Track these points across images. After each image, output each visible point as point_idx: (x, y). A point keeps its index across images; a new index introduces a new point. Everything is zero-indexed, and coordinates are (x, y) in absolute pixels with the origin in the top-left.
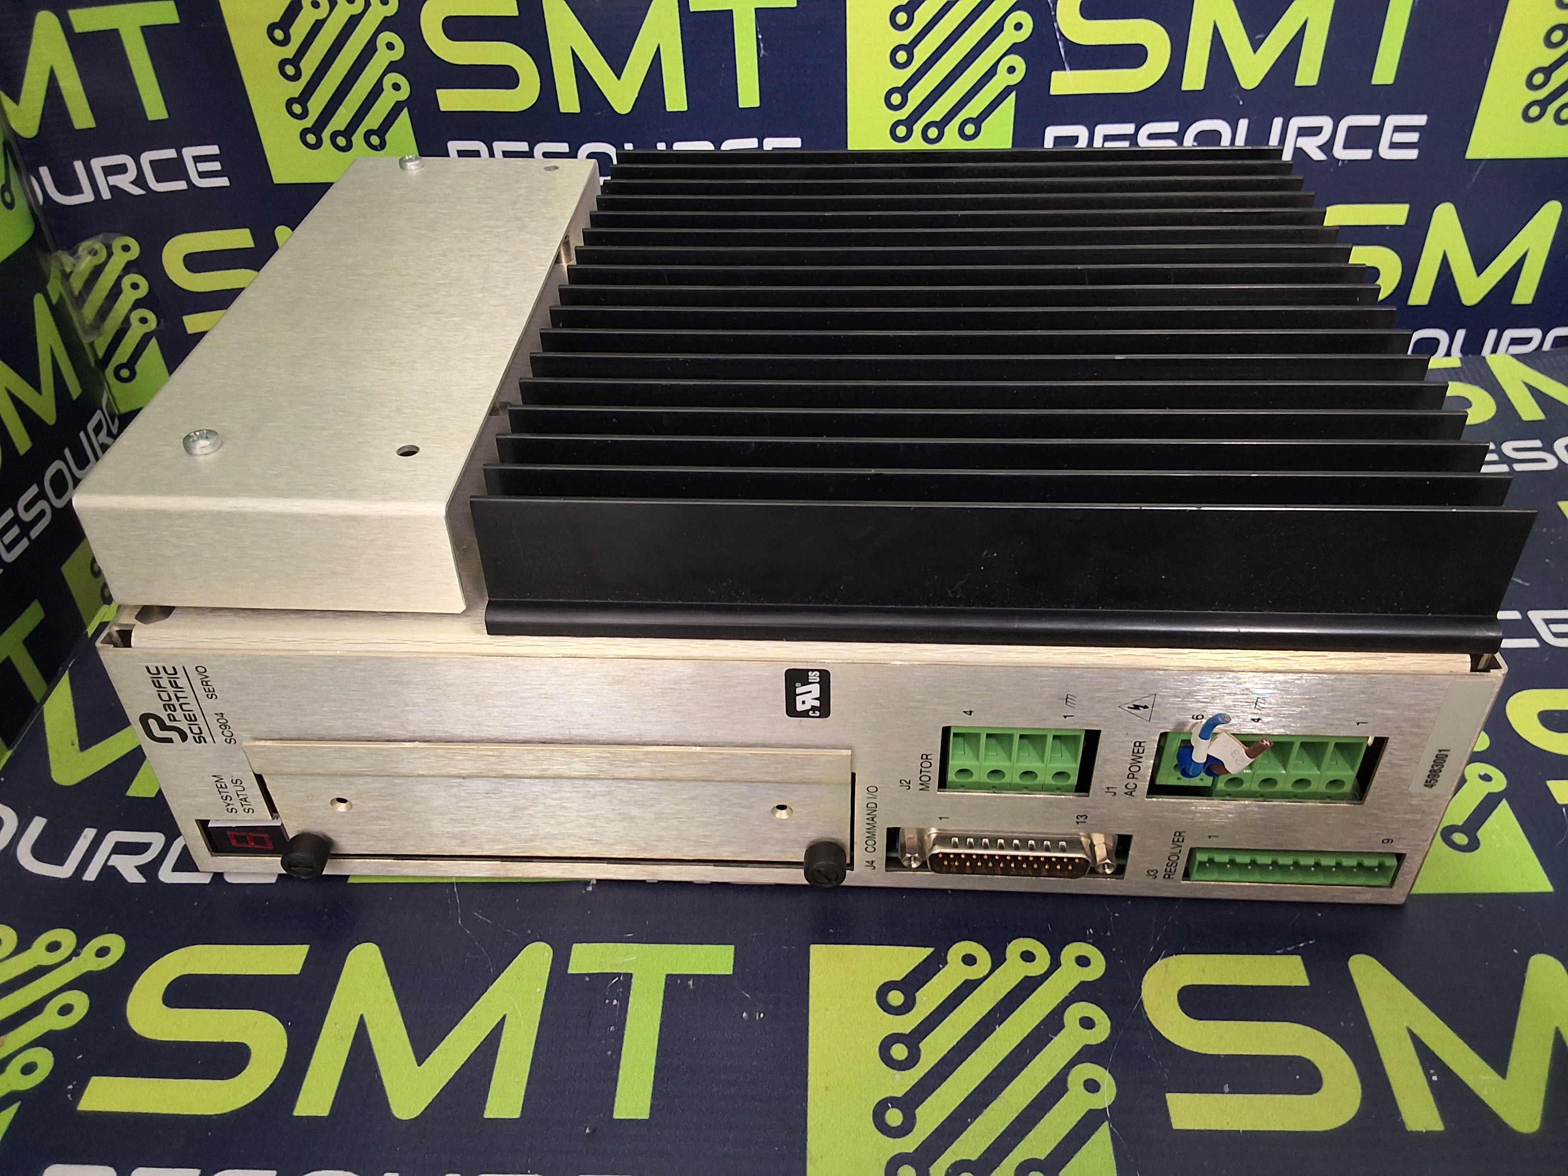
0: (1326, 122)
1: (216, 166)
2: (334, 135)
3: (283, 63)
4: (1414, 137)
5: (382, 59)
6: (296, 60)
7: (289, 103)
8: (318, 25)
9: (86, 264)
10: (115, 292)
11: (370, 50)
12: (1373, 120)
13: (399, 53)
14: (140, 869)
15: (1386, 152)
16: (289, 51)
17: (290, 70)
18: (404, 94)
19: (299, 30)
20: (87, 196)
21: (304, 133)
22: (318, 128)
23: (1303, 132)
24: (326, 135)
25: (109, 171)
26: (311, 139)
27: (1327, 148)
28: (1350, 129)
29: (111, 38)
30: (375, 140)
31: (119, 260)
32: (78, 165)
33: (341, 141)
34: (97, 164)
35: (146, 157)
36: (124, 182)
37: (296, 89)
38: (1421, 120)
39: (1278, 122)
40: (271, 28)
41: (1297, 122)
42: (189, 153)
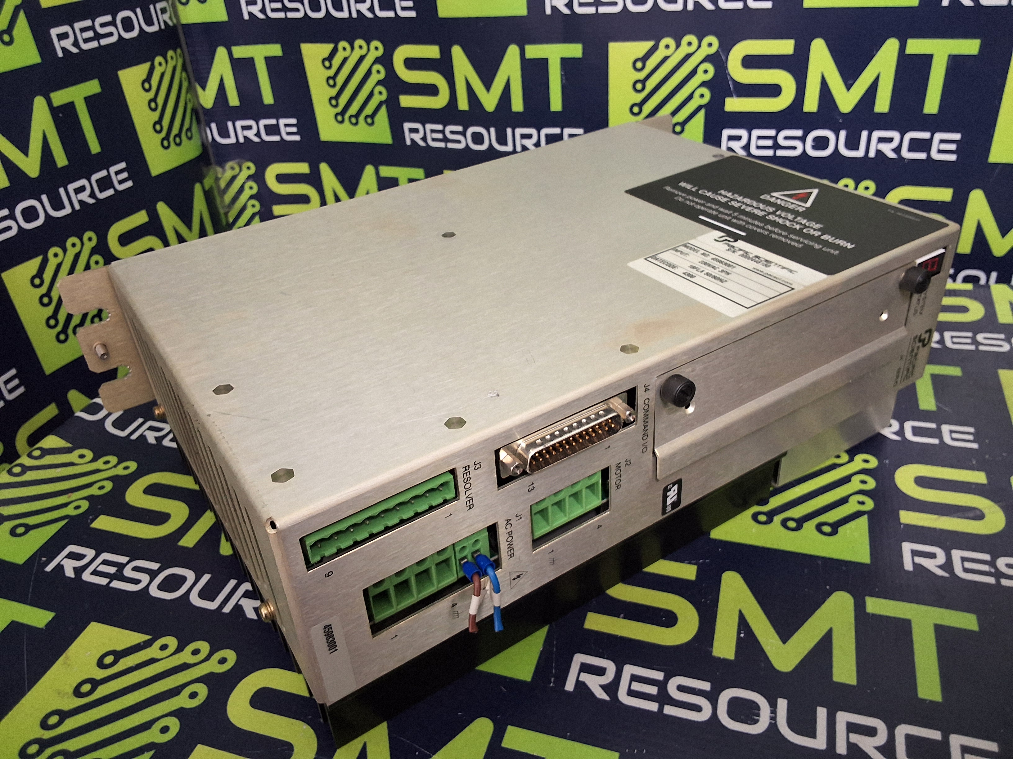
0: (895, 135)
1: (294, 130)
2: (351, 117)
3: (329, 78)
4: (953, 147)
5: (375, 78)
6: (334, 77)
7: (331, 99)
8: (345, 60)
9: (229, 174)
10: (241, 190)
11: (368, 73)
12: (926, 135)
13: (382, 76)
14: (156, 438)
15: (935, 155)
16: (331, 73)
17: (331, 82)
18: (384, 97)
19: (336, 62)
20: (232, 140)
21: (337, 115)
22: (343, 113)
23: (881, 140)
24: (347, 116)
25: (244, 128)
26: (340, 118)
27: (897, 150)
28: (912, 140)
29: (250, 62)
30: (369, 120)
31: (245, 174)
32: (230, 124)
33: (354, 120)
34: (239, 124)
35: (263, 122)
36: (251, 134)
37: (334, 92)
38: (957, 136)
39: (865, 134)
40: (324, 60)
41: (877, 134)
42: (282, 122)
